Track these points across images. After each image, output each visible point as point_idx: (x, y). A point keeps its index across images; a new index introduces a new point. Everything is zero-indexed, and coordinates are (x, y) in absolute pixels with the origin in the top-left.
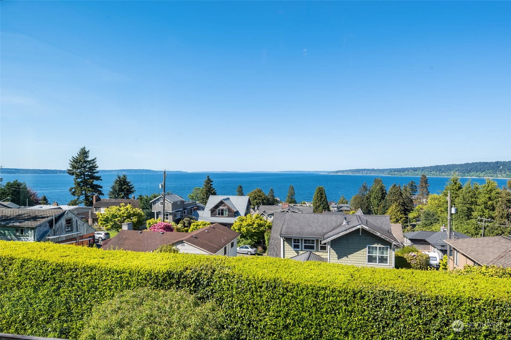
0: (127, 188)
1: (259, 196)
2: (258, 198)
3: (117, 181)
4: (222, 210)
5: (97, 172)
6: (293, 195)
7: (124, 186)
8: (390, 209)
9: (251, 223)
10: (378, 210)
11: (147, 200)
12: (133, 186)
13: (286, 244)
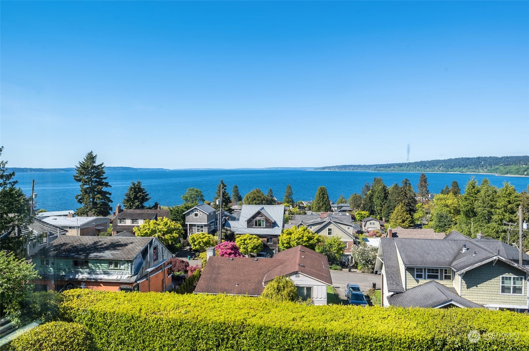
0: (143, 196)
1: (258, 197)
3: (132, 188)
4: (260, 221)
5: (106, 178)
7: (140, 193)
8: (396, 209)
9: (300, 236)
10: (381, 210)
11: (178, 211)
12: (147, 193)
13: (408, 273)
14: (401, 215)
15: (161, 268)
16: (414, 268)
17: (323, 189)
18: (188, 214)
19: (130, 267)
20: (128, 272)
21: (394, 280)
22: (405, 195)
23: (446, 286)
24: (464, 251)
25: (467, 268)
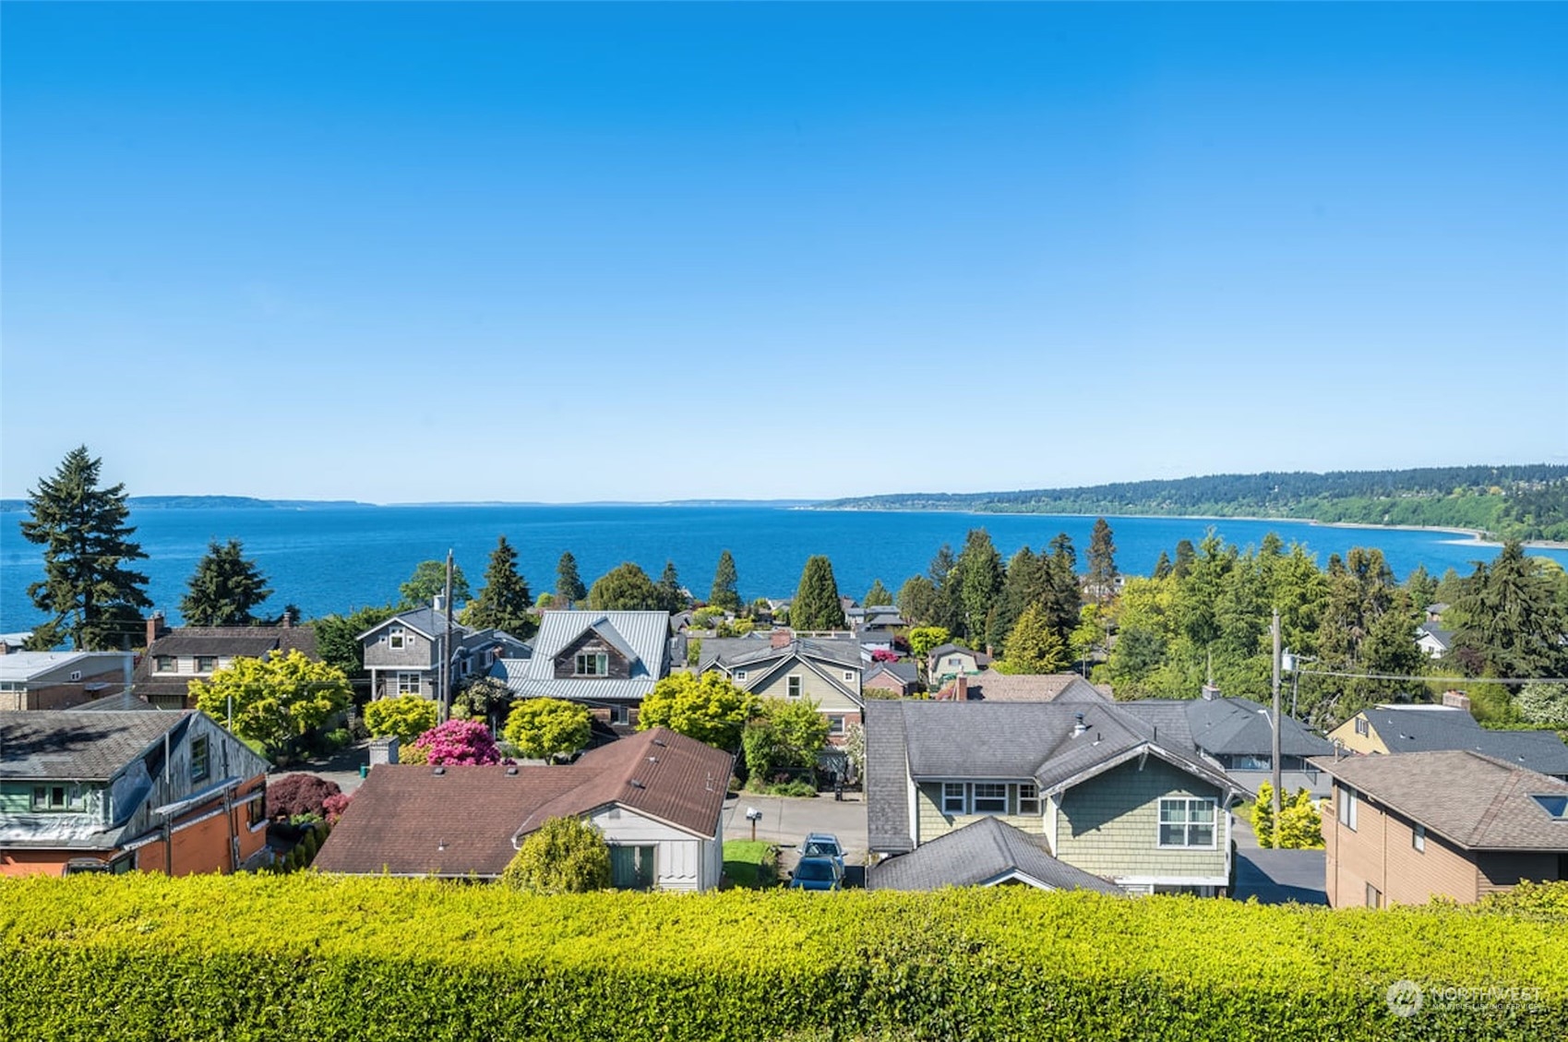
0: (246, 586)
1: (633, 586)
2: (630, 592)
3: (210, 561)
4: (591, 657)
5: (129, 531)
6: (729, 580)
7: (235, 579)
8: (1023, 619)
9: (700, 701)
10: (983, 623)
11: (342, 630)
12: (261, 578)
13: (924, 799)
14: (1033, 638)
15: (221, 804)
16: (940, 784)
17: (821, 564)
18: (373, 639)
19: (100, 803)
20: (96, 819)
21: (887, 820)
22: (1048, 581)
23: (1027, 830)
24: (1077, 732)
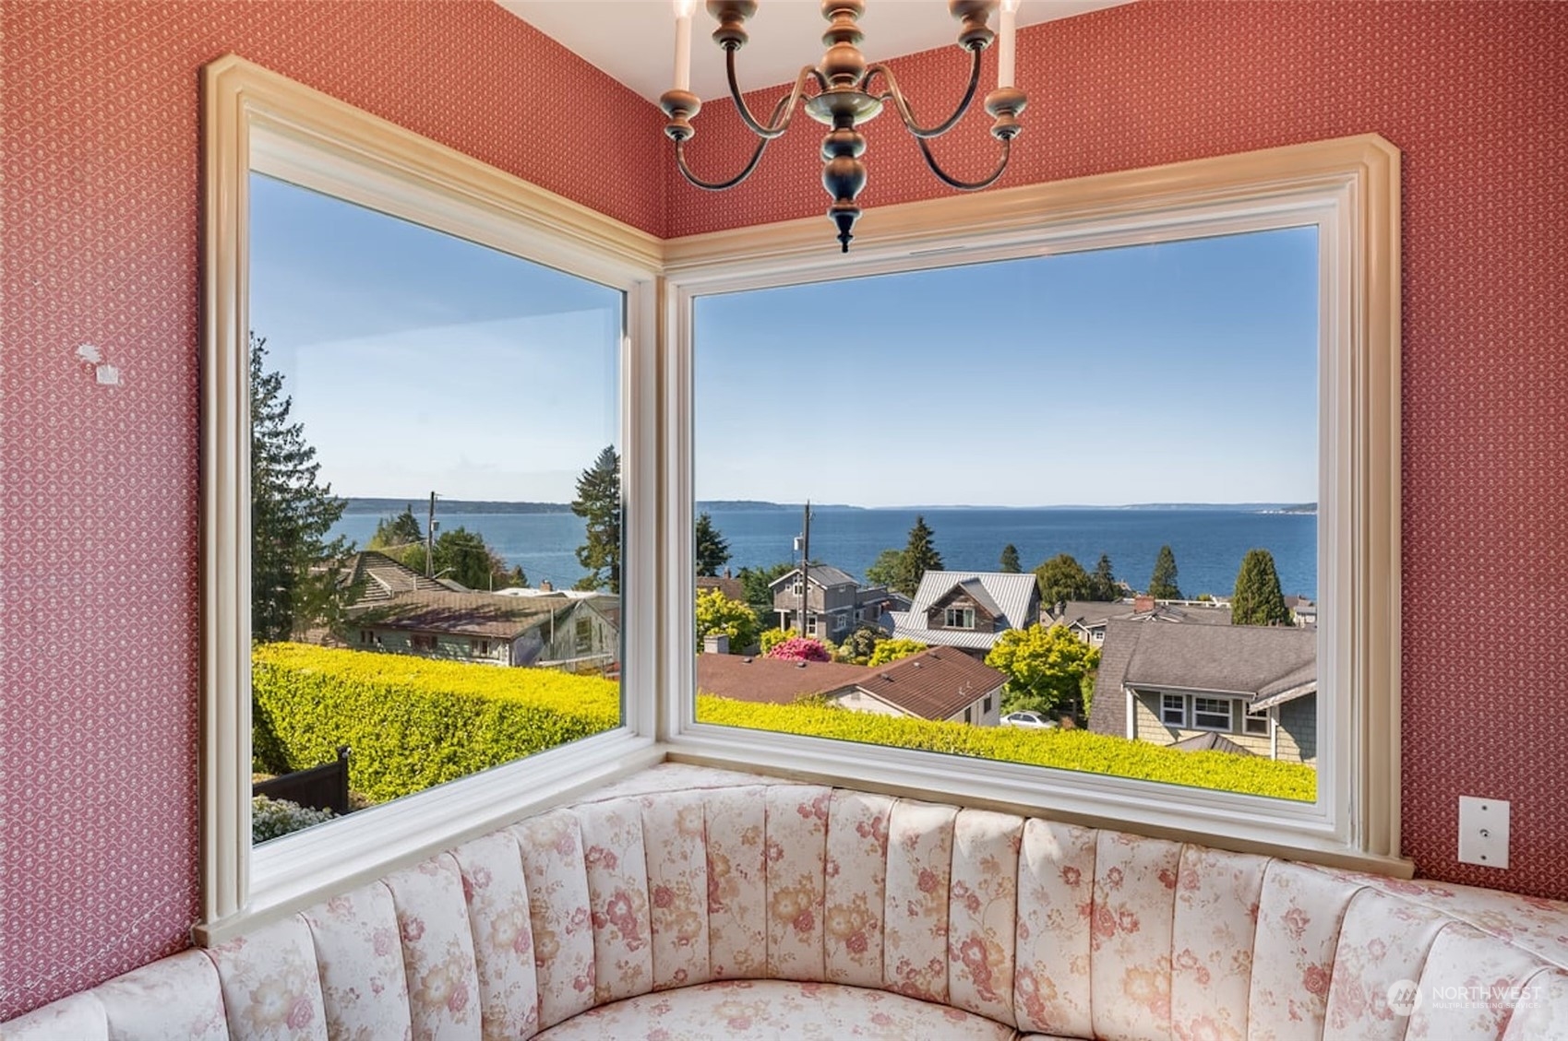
0: (712, 550)
1: (1067, 576)
2: (1063, 581)
4: (960, 612)
6: (1169, 574)
7: (705, 544)
11: (760, 578)
13: (1142, 708)
16: (1158, 694)
17: (1261, 558)
18: (781, 587)
19: (507, 653)
21: (1108, 727)
23: (1254, 751)
25: (1284, 695)
